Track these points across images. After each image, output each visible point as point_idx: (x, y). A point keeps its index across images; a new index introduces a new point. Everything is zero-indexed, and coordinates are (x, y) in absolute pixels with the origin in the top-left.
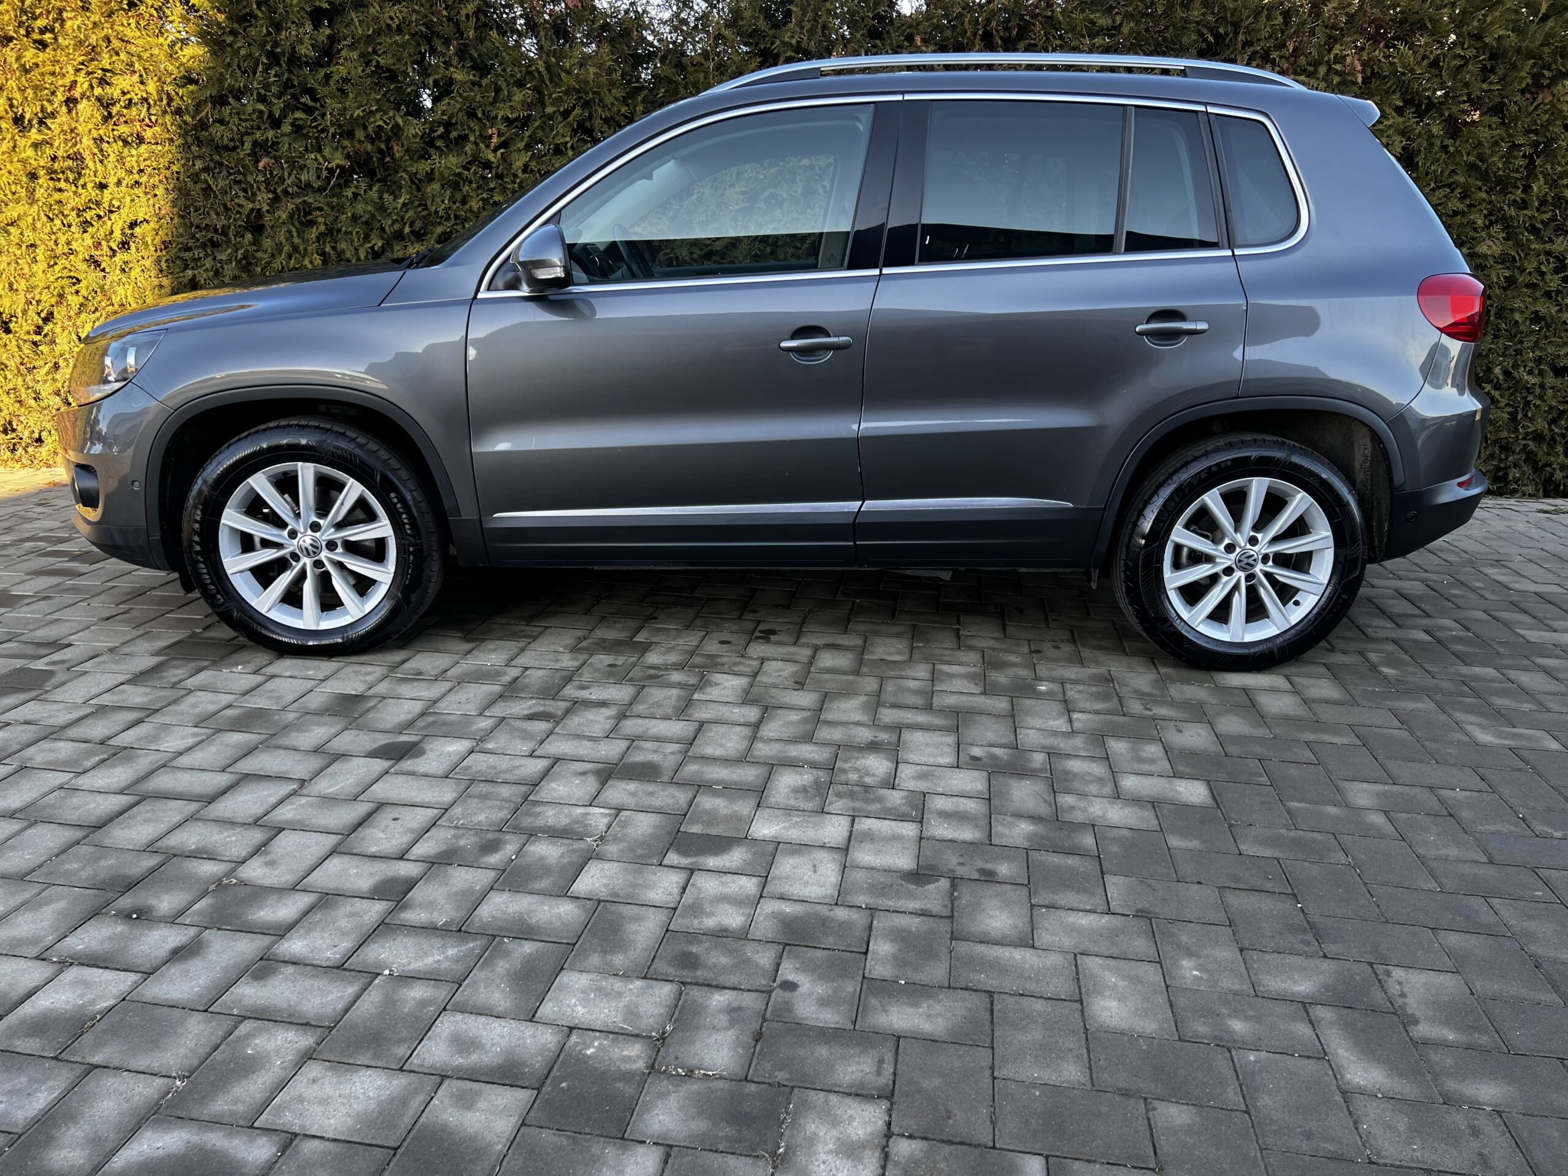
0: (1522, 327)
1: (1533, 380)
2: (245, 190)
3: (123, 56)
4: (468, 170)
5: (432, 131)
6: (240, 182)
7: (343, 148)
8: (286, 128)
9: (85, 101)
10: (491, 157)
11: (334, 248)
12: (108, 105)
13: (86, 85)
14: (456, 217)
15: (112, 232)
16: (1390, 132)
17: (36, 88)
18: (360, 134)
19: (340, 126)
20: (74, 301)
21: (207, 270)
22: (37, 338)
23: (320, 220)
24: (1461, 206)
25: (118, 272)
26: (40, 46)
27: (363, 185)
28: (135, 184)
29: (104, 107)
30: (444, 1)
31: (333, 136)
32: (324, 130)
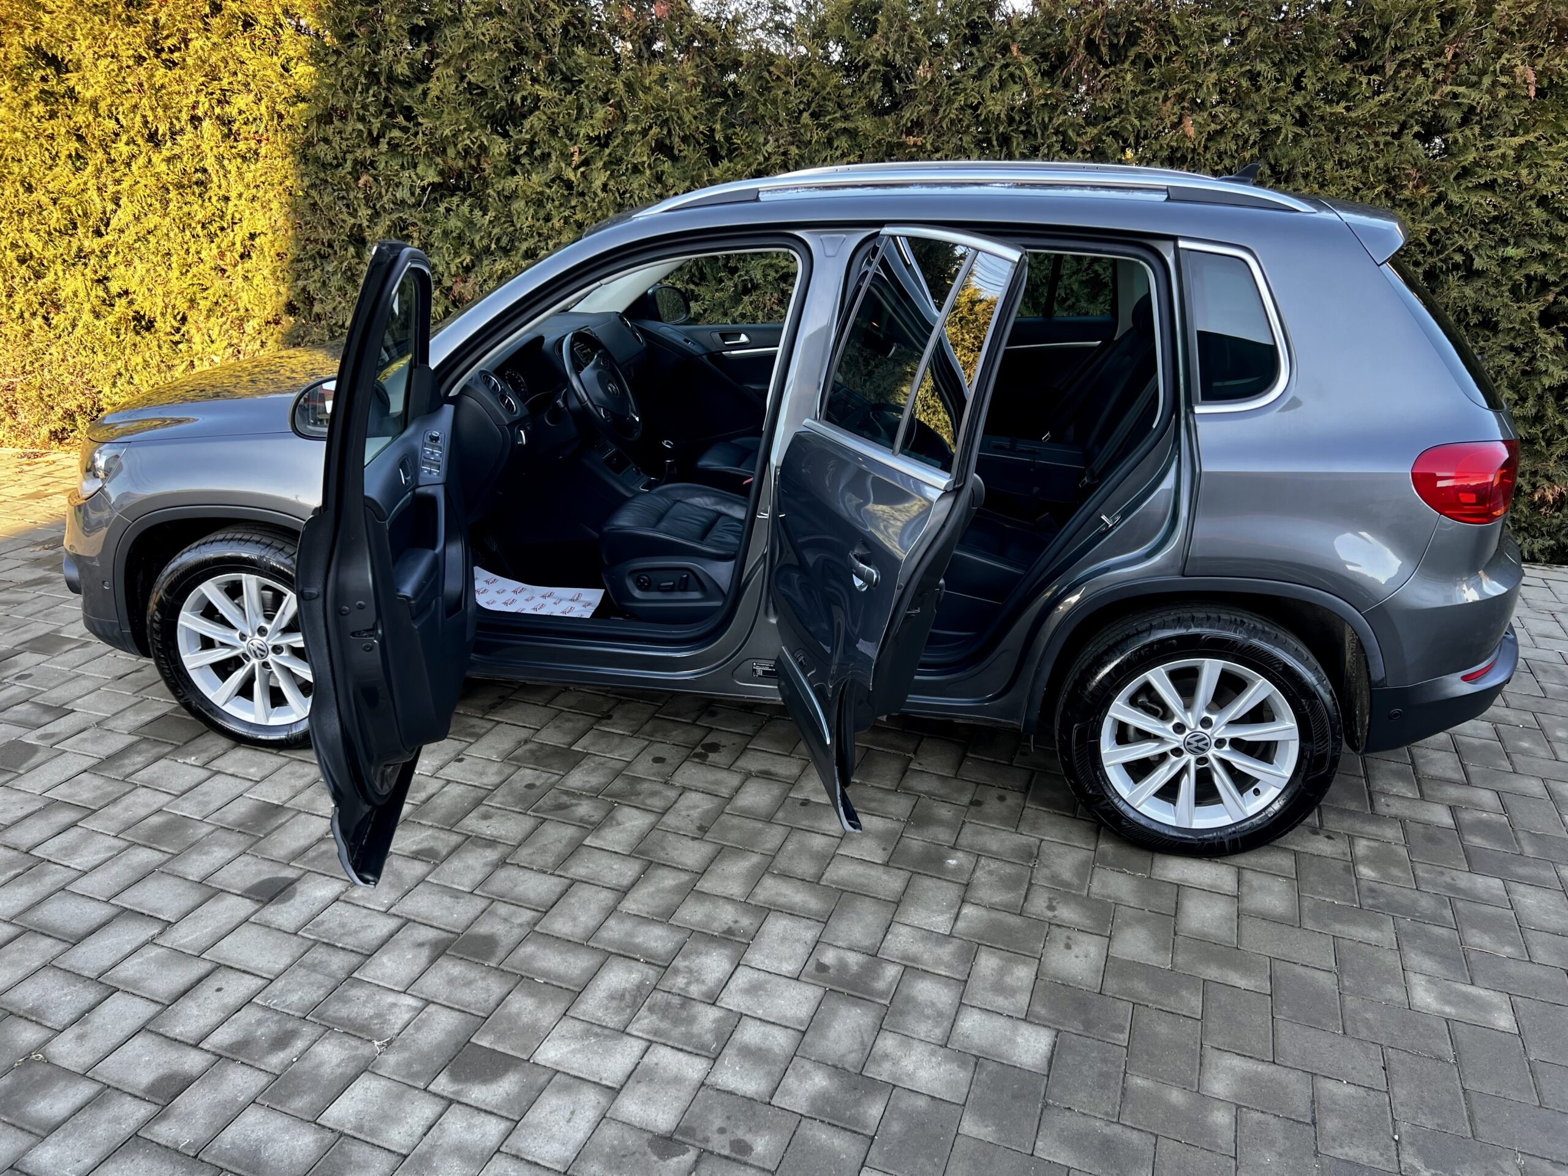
2: (348, 206)
3: (240, 77)
4: (551, 187)
5: (517, 148)
6: (343, 198)
7: (437, 165)
8: (384, 147)
9: (207, 119)
10: (572, 176)
12: (230, 122)
13: (207, 105)
14: (540, 235)
15: (234, 244)
17: (166, 108)
18: (451, 152)
19: (431, 145)
20: (204, 305)
21: (315, 281)
22: (177, 338)
23: (415, 235)
25: (240, 280)
26: (171, 65)
27: (456, 200)
28: (254, 199)
29: (224, 124)
30: (532, 17)
31: (426, 153)
32: (417, 148)
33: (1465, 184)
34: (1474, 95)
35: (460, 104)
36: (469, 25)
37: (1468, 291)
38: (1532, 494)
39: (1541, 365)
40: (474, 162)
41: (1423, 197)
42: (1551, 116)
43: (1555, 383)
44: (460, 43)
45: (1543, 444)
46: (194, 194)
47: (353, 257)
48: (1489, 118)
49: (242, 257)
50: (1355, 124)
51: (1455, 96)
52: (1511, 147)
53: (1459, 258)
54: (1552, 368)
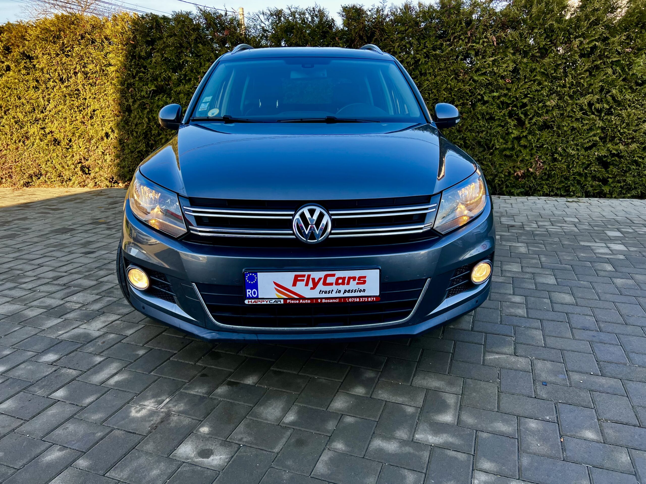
0: (568, 132)
1: (574, 152)
2: (125, 99)
3: (90, 58)
6: (124, 96)
7: (155, 84)
8: (137, 79)
9: (79, 73)
11: (152, 116)
12: (87, 74)
13: (79, 68)
15: (88, 114)
16: (509, 62)
17: (66, 70)
18: (159, 80)
19: (153, 77)
20: (77, 135)
22: (68, 147)
23: (148, 107)
24: (538, 88)
25: (90, 126)
26: (67, 56)
27: (161, 95)
28: (95, 98)
29: (85, 74)
30: (185, 36)
31: (151, 80)
32: (148, 79)
33: (478, 73)
34: (478, 45)
35: (162, 65)
36: (165, 40)
37: (484, 107)
38: (514, 174)
39: (510, 131)
40: (167, 83)
41: (466, 78)
42: (501, 51)
43: (515, 136)
44: (162, 45)
45: (515, 156)
46: (74, 97)
47: (128, 116)
48: (484, 53)
49: (91, 117)
50: (442, 56)
51: (473, 46)
52: (490, 61)
53: (479, 97)
54: (514, 131)
